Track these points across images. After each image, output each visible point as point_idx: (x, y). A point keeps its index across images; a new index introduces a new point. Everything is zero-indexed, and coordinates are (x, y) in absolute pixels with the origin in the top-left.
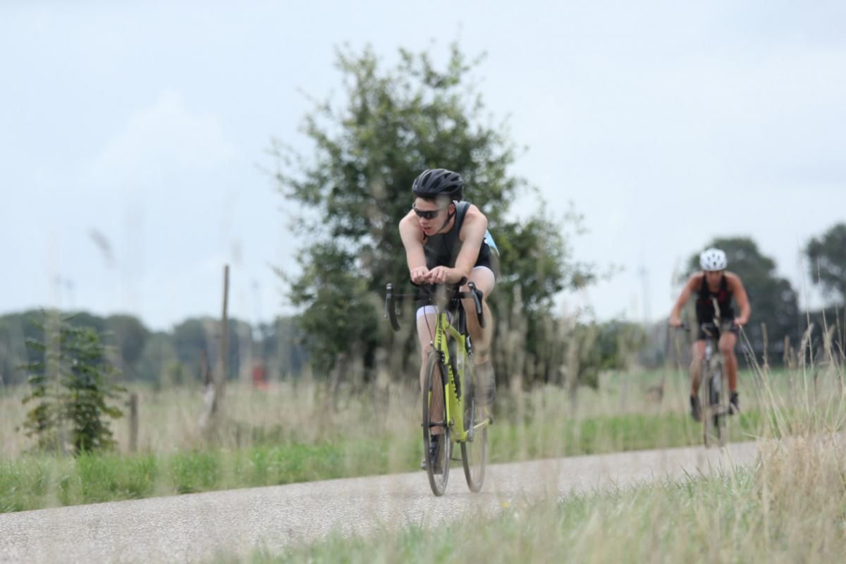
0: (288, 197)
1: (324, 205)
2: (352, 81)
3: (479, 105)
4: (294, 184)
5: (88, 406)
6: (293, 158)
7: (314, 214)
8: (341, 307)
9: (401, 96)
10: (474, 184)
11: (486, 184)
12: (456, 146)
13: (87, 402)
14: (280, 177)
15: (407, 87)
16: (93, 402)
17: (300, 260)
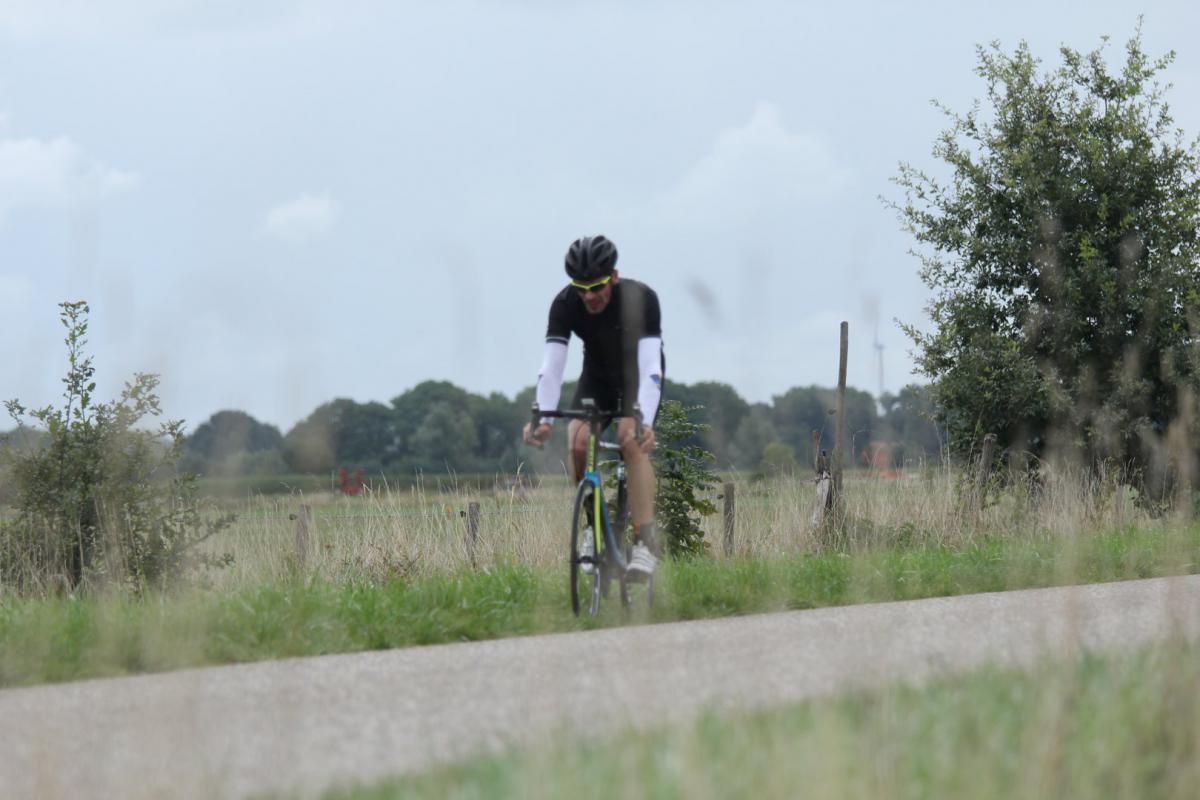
0: (920, 237)
1: (965, 247)
2: (1001, 89)
3: (1165, 119)
4: (929, 221)
5: (671, 499)
6: (926, 188)
7: (953, 259)
8: (987, 375)
9: (1063, 107)
10: (1158, 220)
11: (1173, 220)
12: (1135, 170)
13: (670, 494)
14: (910, 212)
15: (1073, 97)
16: (680, 495)
17: (936, 316)
